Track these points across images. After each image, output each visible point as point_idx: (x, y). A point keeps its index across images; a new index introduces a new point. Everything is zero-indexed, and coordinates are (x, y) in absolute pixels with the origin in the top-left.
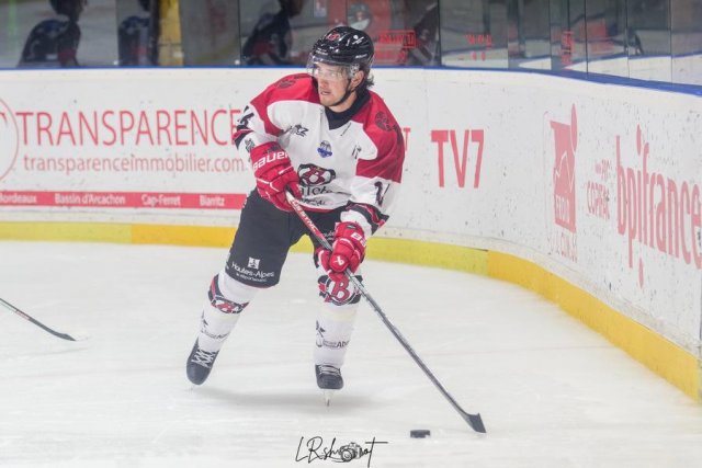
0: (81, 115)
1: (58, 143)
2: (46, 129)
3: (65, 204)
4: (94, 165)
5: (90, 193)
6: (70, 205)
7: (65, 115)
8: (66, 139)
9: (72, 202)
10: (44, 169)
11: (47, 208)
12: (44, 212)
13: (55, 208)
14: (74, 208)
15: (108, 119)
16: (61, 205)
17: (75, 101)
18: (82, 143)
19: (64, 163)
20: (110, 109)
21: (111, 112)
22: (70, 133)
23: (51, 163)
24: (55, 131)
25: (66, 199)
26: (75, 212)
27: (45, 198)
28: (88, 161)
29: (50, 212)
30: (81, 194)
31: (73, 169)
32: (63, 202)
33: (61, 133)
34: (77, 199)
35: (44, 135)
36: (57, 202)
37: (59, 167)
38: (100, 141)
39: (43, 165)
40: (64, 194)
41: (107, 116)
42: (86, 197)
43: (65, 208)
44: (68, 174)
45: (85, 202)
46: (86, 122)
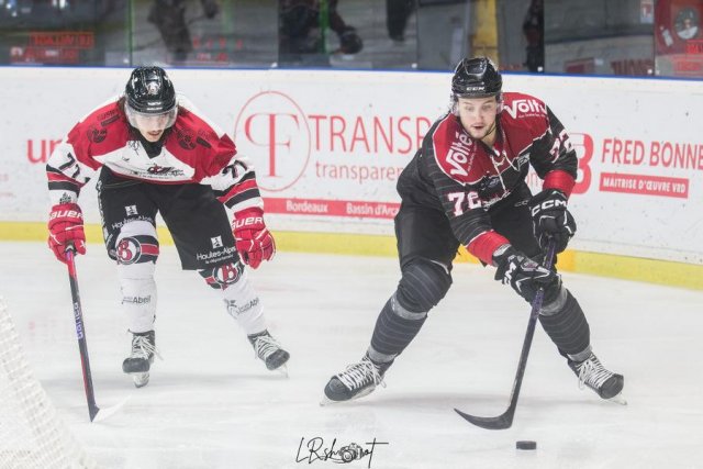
0: (376, 120)
1: (352, 150)
2: (340, 134)
3: (357, 215)
4: (388, 174)
5: (383, 204)
6: (362, 216)
7: (359, 119)
8: (360, 145)
9: (364, 213)
10: (336, 176)
11: (339, 219)
12: (335, 223)
13: (347, 219)
14: (365, 220)
15: (405, 126)
16: (352, 215)
17: (371, 106)
18: (376, 150)
19: (357, 170)
20: (407, 115)
21: (408, 119)
22: (364, 139)
23: (344, 170)
24: (348, 136)
25: (358, 210)
26: (366, 223)
27: (337, 208)
28: (382, 170)
29: (343, 223)
30: (374, 205)
31: (366, 178)
32: (355, 212)
33: (355, 139)
34: (369, 210)
35: (337, 140)
36: (349, 212)
37: (351, 174)
38: (395, 149)
39: (336, 172)
40: (356, 204)
41: (404, 122)
42: (379, 208)
43: (357, 219)
44: (361, 182)
45: (378, 213)
46: (380, 127)
